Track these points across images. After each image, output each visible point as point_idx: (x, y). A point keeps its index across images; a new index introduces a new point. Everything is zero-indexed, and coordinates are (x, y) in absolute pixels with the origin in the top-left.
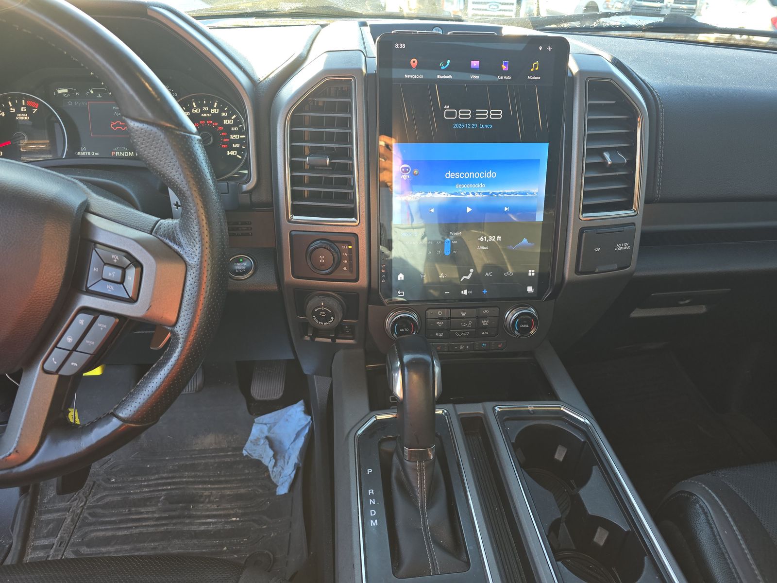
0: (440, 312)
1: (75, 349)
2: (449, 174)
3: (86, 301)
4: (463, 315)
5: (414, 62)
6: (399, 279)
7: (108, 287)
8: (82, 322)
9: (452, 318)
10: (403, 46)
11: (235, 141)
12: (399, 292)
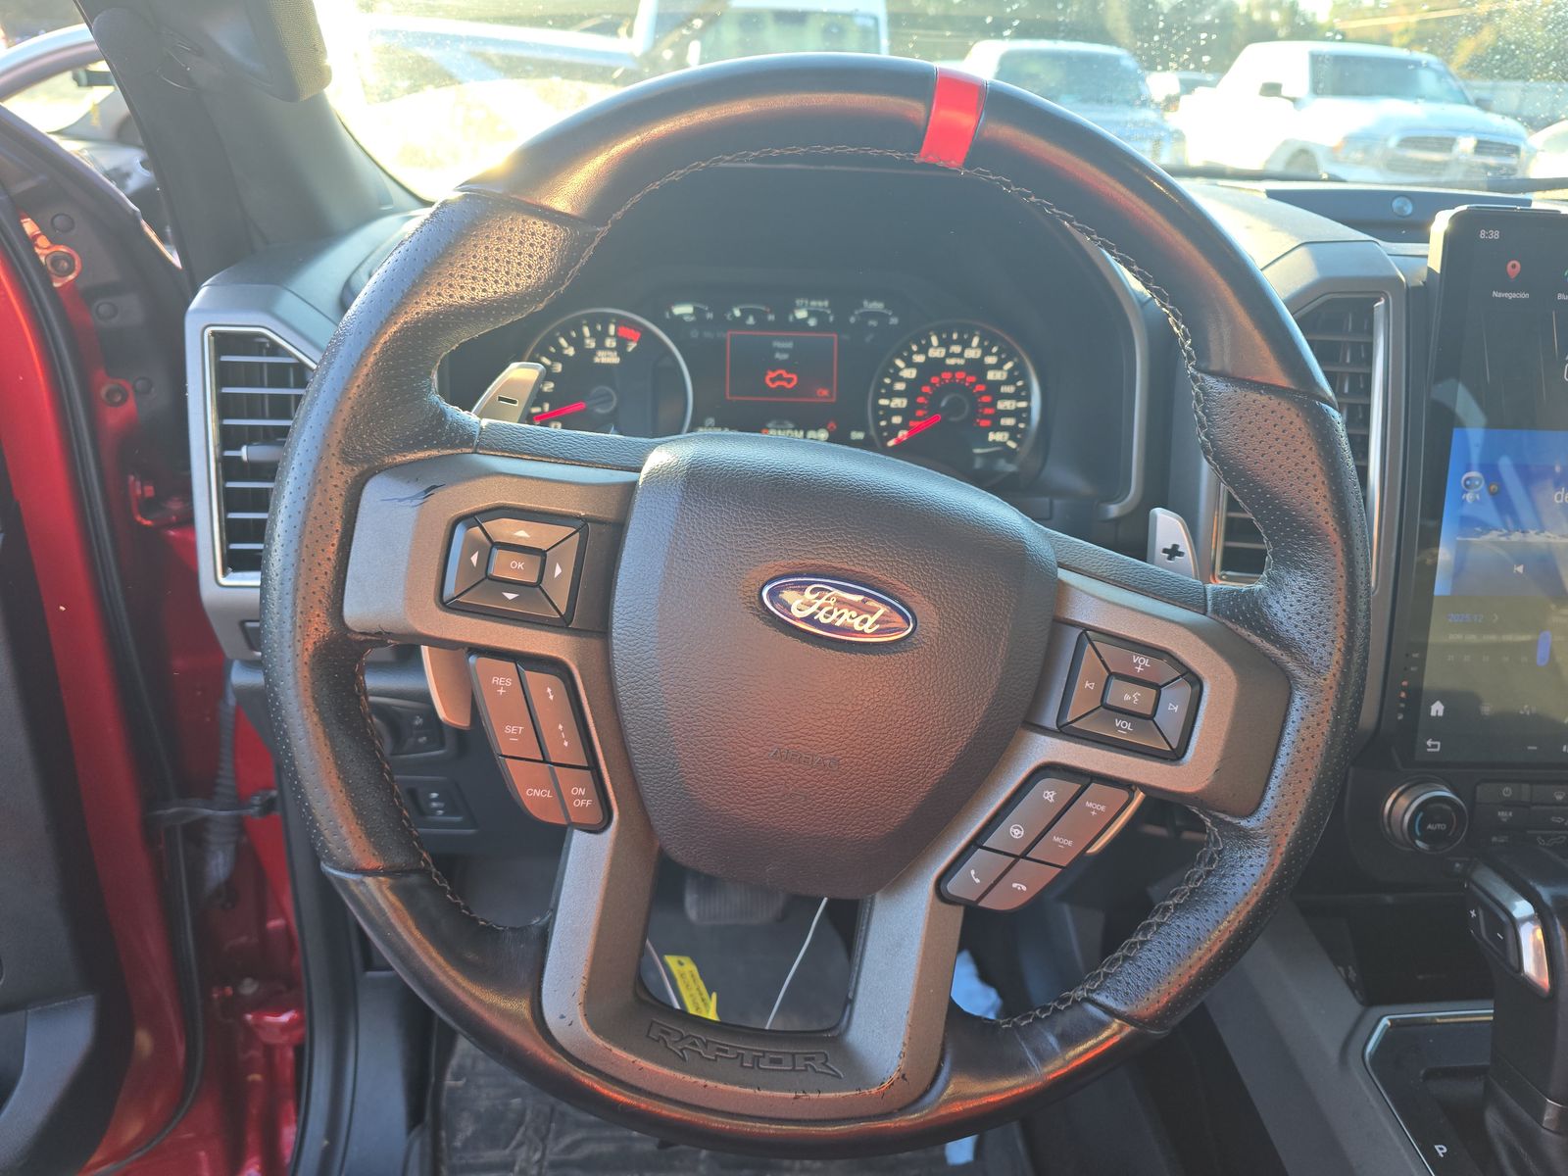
0: (1507, 791)
1: (1024, 856)
2: (1562, 493)
3: (1045, 749)
4: (1559, 798)
5: (1514, 266)
6: (1433, 713)
7: (1117, 725)
8: (1050, 796)
9: (1536, 804)
10: (1495, 235)
11: (1007, 414)
12: (1429, 743)
